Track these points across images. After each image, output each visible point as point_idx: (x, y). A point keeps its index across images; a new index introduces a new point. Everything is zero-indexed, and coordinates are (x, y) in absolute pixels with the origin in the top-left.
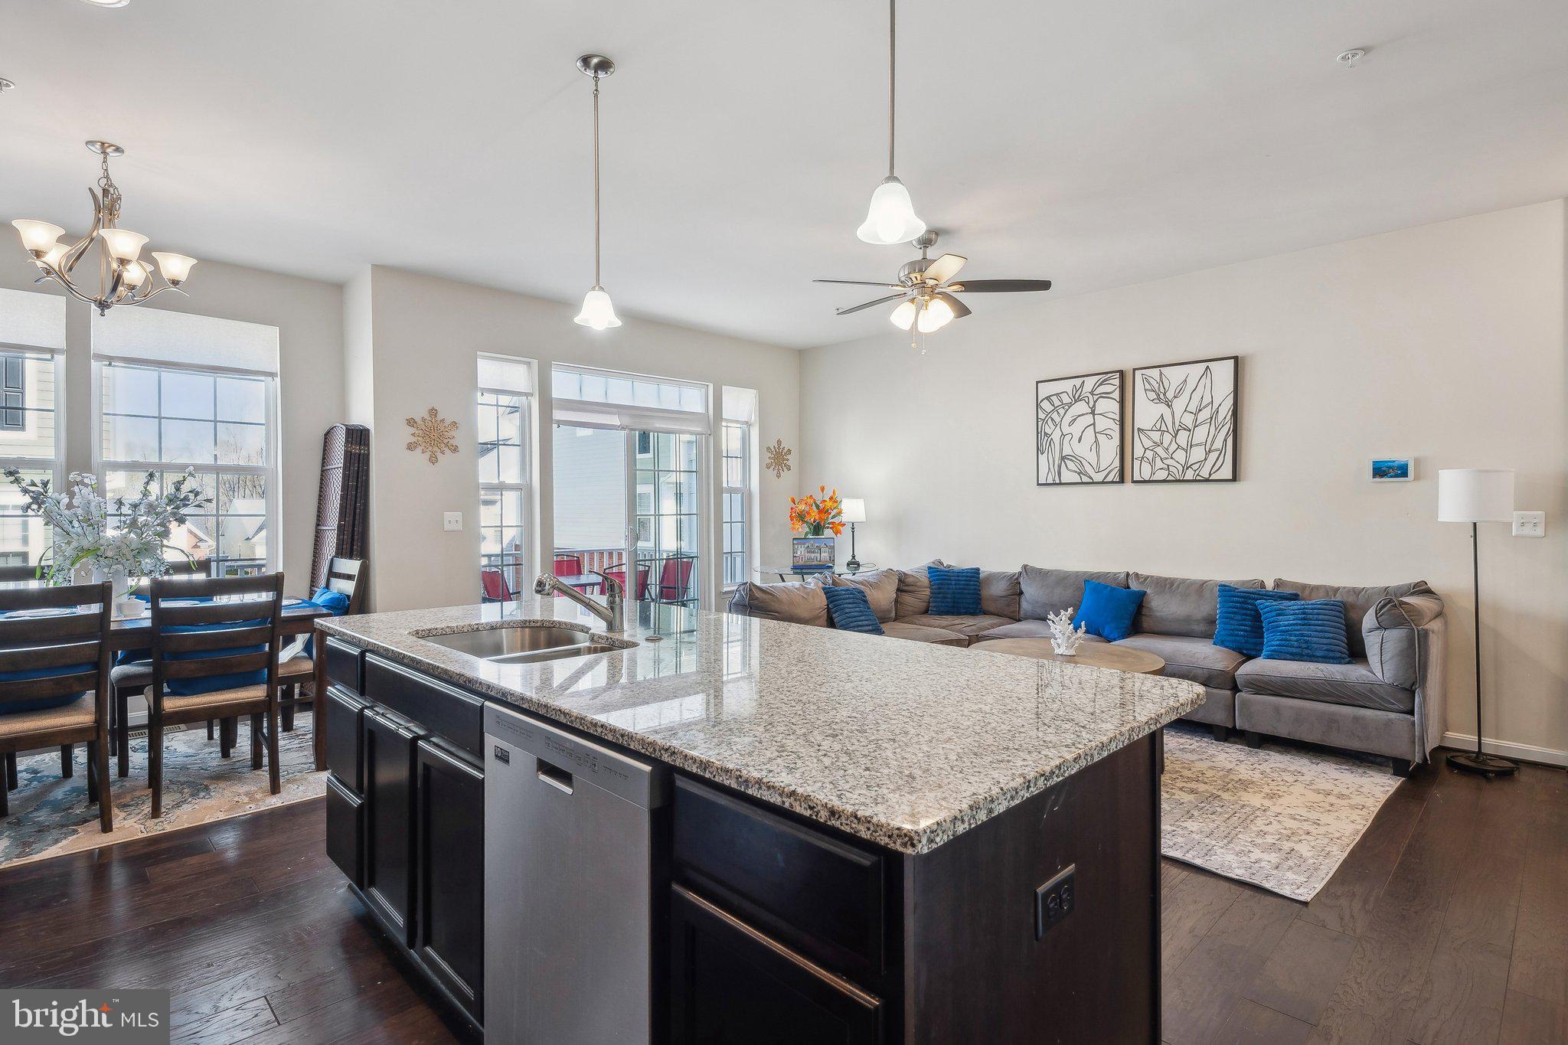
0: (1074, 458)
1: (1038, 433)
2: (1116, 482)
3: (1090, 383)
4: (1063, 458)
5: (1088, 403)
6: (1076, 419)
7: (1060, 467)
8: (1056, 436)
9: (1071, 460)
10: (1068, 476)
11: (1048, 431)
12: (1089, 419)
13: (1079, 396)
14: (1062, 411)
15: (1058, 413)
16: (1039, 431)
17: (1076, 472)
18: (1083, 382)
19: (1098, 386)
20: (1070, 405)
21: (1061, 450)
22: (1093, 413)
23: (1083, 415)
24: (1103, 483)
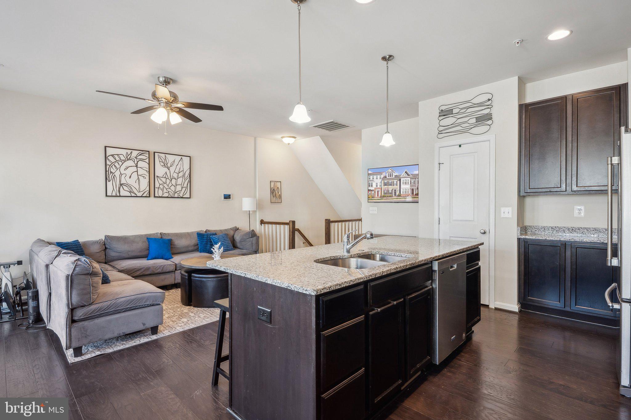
0: (127, 185)
1: (106, 171)
2: (148, 197)
3: (135, 153)
4: (121, 185)
5: (134, 162)
6: (128, 168)
7: (119, 188)
8: (117, 174)
9: (126, 186)
10: (123, 193)
11: (112, 170)
12: (135, 169)
13: (130, 158)
14: (120, 163)
15: (118, 163)
16: (107, 170)
17: (128, 191)
18: (132, 152)
19: (139, 155)
20: (125, 161)
21: (120, 181)
22: (137, 166)
23: (132, 166)
24: (141, 197)
